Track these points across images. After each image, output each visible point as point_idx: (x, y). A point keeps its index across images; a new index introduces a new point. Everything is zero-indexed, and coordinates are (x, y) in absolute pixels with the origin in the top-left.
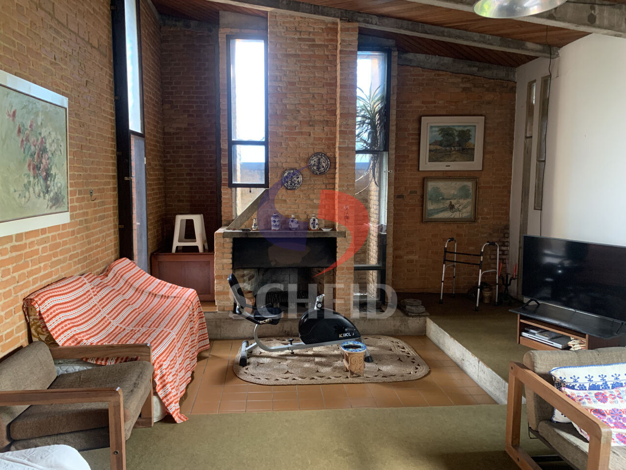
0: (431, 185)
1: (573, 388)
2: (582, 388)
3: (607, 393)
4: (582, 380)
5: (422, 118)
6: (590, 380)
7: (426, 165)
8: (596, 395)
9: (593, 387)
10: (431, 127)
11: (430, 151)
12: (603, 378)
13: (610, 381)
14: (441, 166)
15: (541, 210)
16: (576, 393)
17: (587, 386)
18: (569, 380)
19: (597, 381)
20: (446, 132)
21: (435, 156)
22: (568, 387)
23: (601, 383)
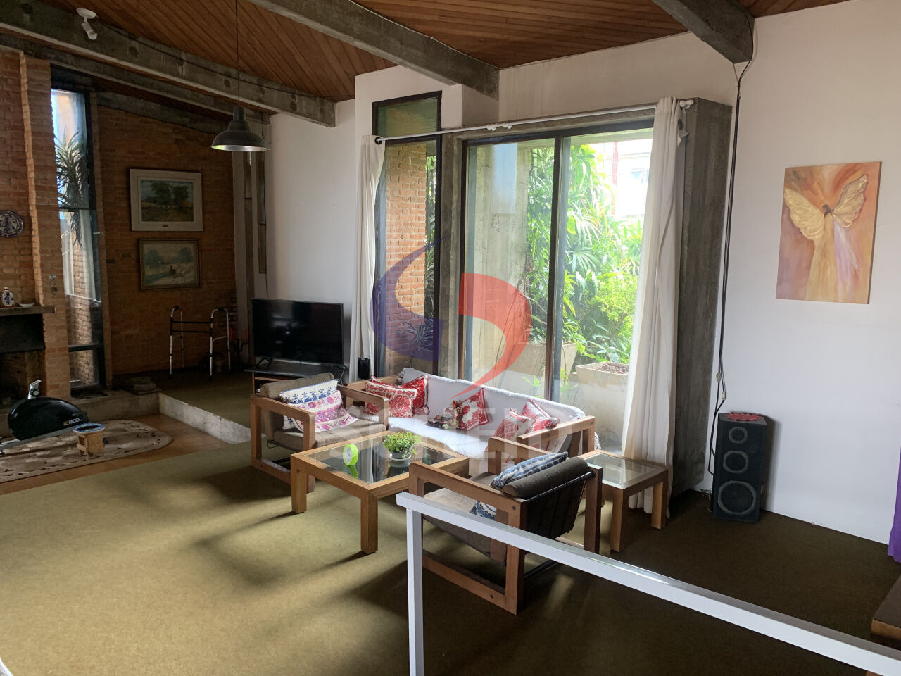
0: (147, 248)
1: (295, 403)
2: (300, 402)
3: (316, 402)
4: (301, 397)
5: (131, 170)
6: (305, 396)
7: (139, 224)
8: (309, 404)
9: (307, 400)
10: (142, 181)
11: (143, 208)
12: (313, 393)
13: (318, 394)
14: (156, 226)
15: (266, 273)
16: (296, 405)
17: (303, 400)
18: (292, 398)
19: (310, 396)
20: (160, 188)
21: (148, 215)
22: (291, 403)
23: (311, 397)
